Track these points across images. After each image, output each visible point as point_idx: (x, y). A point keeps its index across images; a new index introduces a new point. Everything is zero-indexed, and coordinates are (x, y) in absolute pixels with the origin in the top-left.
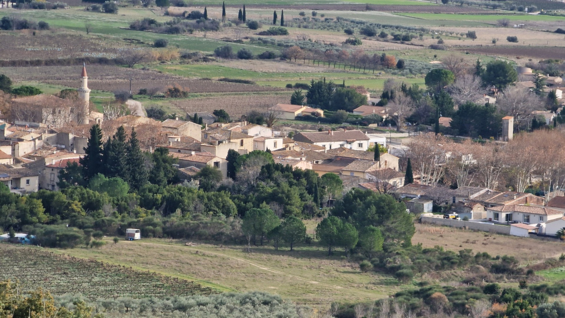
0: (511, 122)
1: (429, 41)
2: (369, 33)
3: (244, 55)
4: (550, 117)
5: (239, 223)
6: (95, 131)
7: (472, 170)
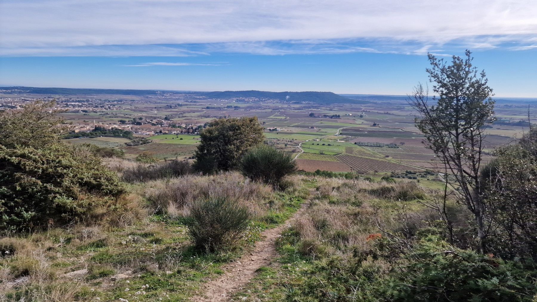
0: (143, 123)
4: (147, 123)
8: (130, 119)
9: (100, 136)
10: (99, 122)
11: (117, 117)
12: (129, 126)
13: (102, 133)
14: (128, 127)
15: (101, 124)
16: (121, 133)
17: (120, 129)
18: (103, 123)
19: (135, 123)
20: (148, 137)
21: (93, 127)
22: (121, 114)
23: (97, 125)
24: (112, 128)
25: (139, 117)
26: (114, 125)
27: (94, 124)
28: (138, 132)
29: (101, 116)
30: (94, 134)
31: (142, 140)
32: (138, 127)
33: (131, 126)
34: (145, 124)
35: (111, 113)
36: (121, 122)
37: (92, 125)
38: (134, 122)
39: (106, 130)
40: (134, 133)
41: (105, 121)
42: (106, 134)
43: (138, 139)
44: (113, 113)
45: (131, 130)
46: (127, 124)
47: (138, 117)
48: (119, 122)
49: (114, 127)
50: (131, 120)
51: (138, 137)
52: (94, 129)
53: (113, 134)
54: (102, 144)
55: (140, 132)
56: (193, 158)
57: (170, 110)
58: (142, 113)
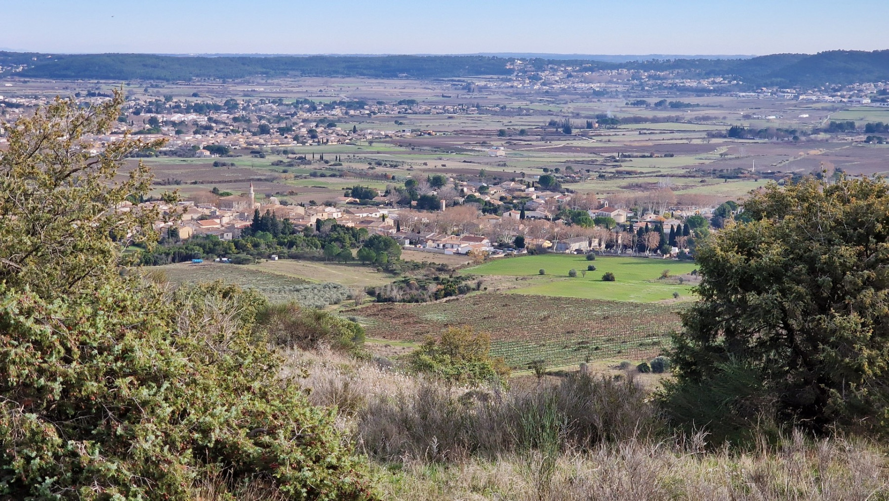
0: (444, 203)
1: (406, 167)
2: (379, 164)
3: (323, 176)
4: (461, 200)
5: (322, 251)
6: (257, 212)
7: (427, 225)
8: (393, 184)
9: (269, 257)
10: (268, 196)
11: (341, 176)
12: (385, 212)
13: (281, 244)
14: (384, 217)
15: (278, 205)
16: (353, 246)
17: (348, 229)
18: (285, 198)
19: (414, 203)
20: (463, 266)
21: (246, 219)
22: (360, 160)
23: (262, 209)
24: (318, 221)
25: (432, 175)
26: (328, 209)
27: (250, 205)
28: (421, 242)
29: (282, 168)
30: (249, 245)
31: (436, 279)
32: (425, 220)
33: (395, 216)
34: (456, 204)
35: (317, 157)
36: (354, 196)
37: (241, 209)
38: (407, 194)
39: (293, 232)
40: (407, 245)
41: (292, 193)
42: (294, 250)
43: (423, 271)
44: (326, 157)
45: (394, 231)
46: (377, 204)
47: (426, 175)
48: (346, 195)
49: (326, 217)
50: (398, 186)
51: (424, 265)
52: (249, 223)
53: (323, 247)
54: (277, 288)
55: (430, 243)
56: (658, 367)
57: (562, 144)
58: (445, 156)
